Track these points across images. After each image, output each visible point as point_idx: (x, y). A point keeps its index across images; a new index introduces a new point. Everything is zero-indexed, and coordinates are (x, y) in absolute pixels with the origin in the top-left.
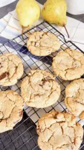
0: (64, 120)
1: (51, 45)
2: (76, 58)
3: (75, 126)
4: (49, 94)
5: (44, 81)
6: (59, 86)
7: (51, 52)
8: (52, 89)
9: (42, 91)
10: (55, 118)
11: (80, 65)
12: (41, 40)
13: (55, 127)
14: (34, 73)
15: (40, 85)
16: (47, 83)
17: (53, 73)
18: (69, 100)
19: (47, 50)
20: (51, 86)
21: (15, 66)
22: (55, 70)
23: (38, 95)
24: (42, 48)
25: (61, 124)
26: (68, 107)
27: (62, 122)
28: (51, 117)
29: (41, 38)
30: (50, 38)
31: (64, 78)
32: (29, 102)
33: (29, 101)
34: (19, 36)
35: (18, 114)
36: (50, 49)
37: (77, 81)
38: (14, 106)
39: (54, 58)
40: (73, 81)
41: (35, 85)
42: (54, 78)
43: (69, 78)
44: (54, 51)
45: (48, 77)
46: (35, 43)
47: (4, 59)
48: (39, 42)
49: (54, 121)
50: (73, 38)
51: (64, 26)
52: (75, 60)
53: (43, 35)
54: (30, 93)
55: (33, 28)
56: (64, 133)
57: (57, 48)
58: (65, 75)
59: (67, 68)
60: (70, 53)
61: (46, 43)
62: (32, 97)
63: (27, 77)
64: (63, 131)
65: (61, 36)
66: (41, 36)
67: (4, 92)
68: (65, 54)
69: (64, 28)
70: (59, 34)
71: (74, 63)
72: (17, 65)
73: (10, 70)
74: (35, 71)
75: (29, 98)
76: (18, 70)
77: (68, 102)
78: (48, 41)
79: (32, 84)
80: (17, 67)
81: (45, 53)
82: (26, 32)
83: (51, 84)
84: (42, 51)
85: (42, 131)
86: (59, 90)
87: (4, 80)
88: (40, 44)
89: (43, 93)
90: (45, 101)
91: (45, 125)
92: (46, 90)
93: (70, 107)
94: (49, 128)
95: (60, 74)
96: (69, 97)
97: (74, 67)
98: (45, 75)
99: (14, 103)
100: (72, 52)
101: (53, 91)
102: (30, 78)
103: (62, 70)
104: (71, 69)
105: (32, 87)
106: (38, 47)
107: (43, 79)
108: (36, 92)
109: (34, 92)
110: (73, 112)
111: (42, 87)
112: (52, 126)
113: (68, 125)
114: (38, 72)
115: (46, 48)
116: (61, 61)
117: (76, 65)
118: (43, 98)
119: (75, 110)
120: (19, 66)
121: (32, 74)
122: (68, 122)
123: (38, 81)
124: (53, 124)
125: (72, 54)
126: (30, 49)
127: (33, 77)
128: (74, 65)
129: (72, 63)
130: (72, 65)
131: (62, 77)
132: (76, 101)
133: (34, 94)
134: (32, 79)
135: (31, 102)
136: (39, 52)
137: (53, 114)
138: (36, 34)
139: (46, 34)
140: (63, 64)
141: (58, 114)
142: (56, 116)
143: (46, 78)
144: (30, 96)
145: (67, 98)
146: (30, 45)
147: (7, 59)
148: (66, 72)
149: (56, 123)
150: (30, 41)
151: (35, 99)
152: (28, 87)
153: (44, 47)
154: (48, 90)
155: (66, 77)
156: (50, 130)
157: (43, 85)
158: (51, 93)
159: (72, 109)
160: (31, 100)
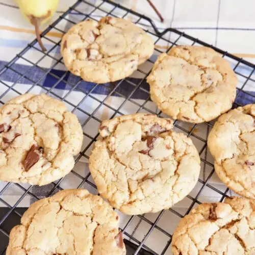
0: (235, 218)
1: (132, 46)
2: (205, 63)
4: (174, 168)
5: (148, 139)
6: (190, 141)
7: (136, 64)
8: (175, 152)
9: (153, 166)
10: (212, 218)
11: (220, 77)
12: (99, 40)
13: (222, 241)
14: (115, 128)
15: (142, 152)
16: (158, 141)
17: (160, 114)
18: (231, 164)
19: (126, 63)
20: (172, 146)
21: (54, 123)
22: (165, 106)
23: (144, 179)
24: (109, 60)
25: (233, 229)
26: (232, 185)
27: (233, 223)
28: (202, 221)
29: (96, 36)
30: (122, 31)
31: (195, 118)
32: (130, 203)
33: (128, 201)
34: (30, 46)
35: (115, 243)
36: (133, 57)
37: (229, 115)
38: (94, 225)
39: (150, 79)
40: (216, 119)
41: (129, 156)
42: (170, 126)
43: (207, 115)
44: (143, 61)
45: (155, 125)
46: (88, 51)
47: (15, 115)
48: (95, 46)
49: (212, 227)
50: (172, 20)
52: (204, 69)
53: (99, 28)
54: (125, 180)
55: (61, 18)
56: (248, 247)
57: (149, 52)
58: (195, 111)
59: (192, 94)
60: (187, 56)
61: (116, 46)
62: (133, 190)
63: (98, 144)
64: (243, 245)
65: (143, 21)
66: (97, 32)
67: (51, 198)
68: (172, 60)
70: (138, 18)
71: (206, 76)
72: (60, 119)
73: (44, 137)
74: (115, 121)
75: (127, 193)
76: (67, 131)
77: (229, 173)
78: (119, 39)
79: (119, 156)
80: (61, 126)
81: (123, 71)
82: (47, 31)
83: (169, 141)
84: (112, 66)
86: (194, 151)
87: (37, 169)
88: (99, 50)
89: (159, 169)
90: (171, 189)
91: (196, 245)
92: (162, 161)
93: (239, 182)
94: (208, 249)
95: (182, 112)
96: (225, 160)
97: (208, 86)
98: (146, 124)
99: (92, 219)
100: (189, 53)
101: (180, 157)
102: (109, 143)
103: (182, 101)
104: (203, 92)
105: (121, 163)
106: (100, 60)
107: (144, 134)
108: (139, 173)
109: (133, 175)
110: (248, 191)
111: (149, 155)
112: (212, 242)
113: (248, 226)
114: (123, 121)
115: (121, 58)
116: (171, 79)
117: (210, 79)
118: (164, 182)
119: (252, 184)
120: (65, 122)
121: (111, 130)
122: (247, 218)
123: (134, 144)
124: (212, 236)
125: (191, 55)
126: (81, 70)
127: (117, 136)
128: (206, 81)
129: (201, 78)
130: (203, 82)
131: (188, 119)
132: (246, 163)
133: (135, 178)
134: (114, 144)
135: (134, 201)
136: (106, 71)
137: (203, 212)
138: (82, 29)
139: (108, 23)
140: (178, 85)
141: (217, 208)
142: (214, 213)
143: (149, 131)
144: (127, 186)
145: (222, 162)
146: (74, 61)
147: (23, 111)
148: (194, 104)
149: (219, 230)
150: (71, 50)
151: (142, 190)
152: (113, 166)
153: (115, 55)
154: (168, 157)
155: (197, 115)
156: (211, 252)
157: (149, 149)
158: (179, 163)
159: (244, 183)
160: (134, 197)
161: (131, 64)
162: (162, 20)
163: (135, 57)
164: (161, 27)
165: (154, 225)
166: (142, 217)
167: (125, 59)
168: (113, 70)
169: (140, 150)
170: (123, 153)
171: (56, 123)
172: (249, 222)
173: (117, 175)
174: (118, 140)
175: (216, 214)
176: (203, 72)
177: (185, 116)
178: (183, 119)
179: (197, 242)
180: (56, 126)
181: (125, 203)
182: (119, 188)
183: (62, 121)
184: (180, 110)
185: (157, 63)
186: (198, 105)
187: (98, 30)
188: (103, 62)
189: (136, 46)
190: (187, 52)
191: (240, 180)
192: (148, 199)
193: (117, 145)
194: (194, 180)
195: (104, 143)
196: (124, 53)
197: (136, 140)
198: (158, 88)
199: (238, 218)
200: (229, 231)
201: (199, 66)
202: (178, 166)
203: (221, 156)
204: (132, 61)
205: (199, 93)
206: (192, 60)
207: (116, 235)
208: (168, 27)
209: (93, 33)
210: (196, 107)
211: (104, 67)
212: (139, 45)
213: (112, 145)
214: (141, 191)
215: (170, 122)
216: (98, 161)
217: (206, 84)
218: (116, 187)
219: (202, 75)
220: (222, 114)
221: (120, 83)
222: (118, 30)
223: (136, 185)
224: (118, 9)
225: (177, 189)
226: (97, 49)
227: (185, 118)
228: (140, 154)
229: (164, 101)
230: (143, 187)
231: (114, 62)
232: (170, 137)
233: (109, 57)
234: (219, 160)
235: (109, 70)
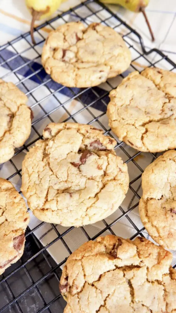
0: (136, 263)
1: (107, 57)
3: (167, 279)
4: (96, 190)
5: (84, 152)
6: (125, 168)
7: (105, 75)
8: (105, 174)
9: (78, 181)
10: (112, 255)
12: (81, 43)
13: (112, 282)
14: (59, 132)
15: (73, 164)
16: (93, 158)
17: (109, 132)
18: (154, 206)
19: (94, 71)
20: (104, 168)
21: (7, 112)
22: (115, 125)
23: (66, 191)
24: (80, 65)
25: (130, 274)
26: (148, 226)
27: (131, 267)
28: (101, 254)
29: (79, 39)
30: (104, 40)
31: (138, 145)
32: (43, 209)
33: (41, 207)
34: (22, 36)
36: (104, 68)
38: (3, 219)
39: (113, 93)
40: (162, 153)
41: (60, 164)
42: (110, 147)
43: (151, 145)
45: (96, 141)
46: (64, 52)
48: (74, 49)
49: (108, 264)
50: (163, 42)
51: (141, 9)
52: (170, 98)
53: (84, 32)
54: (46, 186)
55: (59, 16)
56: (136, 299)
57: (123, 67)
58: (142, 138)
59: (147, 120)
60: (158, 79)
61: (93, 53)
62: (49, 199)
63: (39, 144)
64: (132, 294)
66: (80, 35)
68: (141, 80)
69: (141, 15)
70: (129, 31)
71: (169, 105)
72: (14, 110)
75: (43, 200)
76: (15, 122)
77: (150, 214)
78: (98, 47)
79: (51, 160)
80: (13, 116)
82: (42, 26)
83: (103, 161)
84: (80, 72)
85: (75, 291)
86: (125, 179)
88: (77, 54)
89: (82, 186)
90: (85, 208)
91: (85, 275)
92: (89, 179)
93: (156, 227)
94: (95, 284)
95: (128, 136)
96: (152, 199)
97: (166, 117)
98: (88, 138)
99: (3, 213)
100: (162, 77)
101: (108, 181)
102: (47, 145)
103: (133, 125)
104: (158, 121)
105: (50, 168)
106: (72, 64)
107: (84, 147)
108: (62, 183)
109: (55, 184)
110: (162, 240)
111: (79, 168)
112: (102, 279)
113: (146, 277)
114: (68, 129)
115: (91, 67)
116: (132, 99)
117: (172, 110)
118: (81, 200)
119: (169, 234)
120: (17, 114)
121: (53, 133)
122: (148, 268)
123: (69, 153)
124: (105, 273)
125: (162, 80)
126: (51, 68)
127: (55, 141)
128: (167, 111)
129: (163, 107)
130: (163, 111)
131: (132, 144)
132: (171, 210)
133: (57, 187)
134: (51, 148)
135: (47, 209)
136: (72, 75)
137: (107, 245)
139: (95, 29)
140: (137, 107)
141: (120, 246)
142: (115, 250)
143: (89, 146)
144: (46, 193)
145: (148, 200)
146: (49, 58)
148: (144, 131)
149: (114, 270)
150: (50, 48)
151: (57, 201)
152: (41, 169)
153: (88, 62)
154: (96, 177)
155: (143, 143)
156: (97, 288)
157: (81, 163)
158: (104, 186)
159: (161, 231)
160: (47, 206)
161: (99, 75)
162: (153, 39)
163: (107, 69)
165: (60, 237)
166: (54, 226)
167: (95, 69)
168: (80, 76)
169: (72, 162)
170: (56, 159)
171: (10, 113)
172: (149, 273)
173: (41, 179)
174: (55, 145)
175: (117, 253)
176: (167, 101)
177: (130, 141)
178: (128, 143)
179: (87, 274)
180: (8, 115)
181: (39, 208)
182: (37, 192)
183: (16, 112)
184: (127, 133)
185: (125, 79)
186: (147, 133)
187: (82, 34)
188: (75, 66)
189: (111, 58)
190: (160, 75)
191: (157, 226)
192: (60, 211)
193: (53, 149)
194: (112, 209)
195: (44, 144)
196: (98, 62)
197: (72, 150)
198: (115, 105)
199: (138, 264)
200: (124, 275)
201: (166, 94)
202: (102, 189)
203: (149, 194)
204: (101, 71)
205: (155, 121)
206: (162, 85)
207: (17, 236)
209: (77, 36)
210: (144, 135)
211: (72, 71)
212: (114, 58)
213: (49, 148)
214: (55, 203)
215: (112, 143)
216: (30, 159)
217: (166, 114)
218: (35, 191)
219: (165, 103)
220: (169, 149)
221: (85, 91)
222: (101, 38)
223: (54, 195)
225: (91, 212)
226: (74, 52)
228: (70, 165)
229: (116, 120)
230: (59, 199)
231: (84, 68)
232: (106, 158)
233: (82, 62)
234: (145, 197)
235: (76, 75)
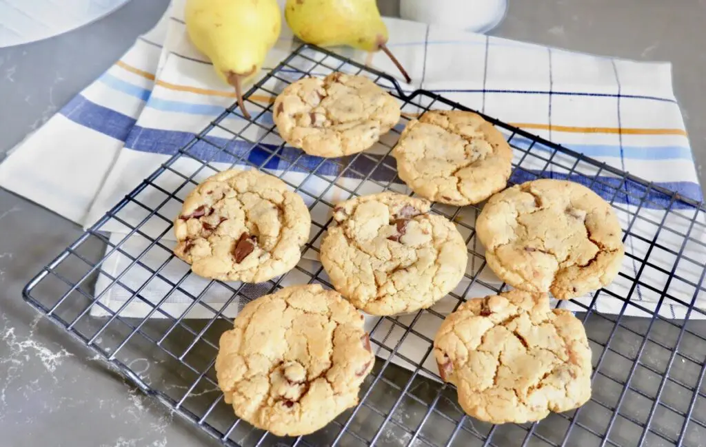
0: (514, 312)
1: (371, 110)
2: (469, 132)
3: (553, 317)
4: (434, 257)
5: (399, 223)
7: (378, 132)
8: (434, 239)
9: (405, 255)
10: (485, 313)
11: (490, 149)
12: (327, 102)
13: (498, 338)
14: (354, 209)
15: (391, 238)
16: (412, 225)
18: (505, 252)
19: (364, 130)
20: (430, 230)
21: (272, 205)
22: (418, 184)
23: (397, 269)
24: (342, 127)
25: (512, 326)
27: (511, 319)
28: (471, 317)
29: (322, 98)
30: (358, 92)
31: (457, 199)
32: (378, 299)
33: (375, 295)
34: (228, 111)
35: (361, 345)
36: (372, 124)
37: (503, 195)
38: (332, 325)
39: (396, 151)
40: (486, 201)
41: (375, 242)
42: (426, 209)
43: (472, 194)
44: (386, 130)
45: (406, 206)
46: (313, 116)
47: (218, 194)
48: (321, 110)
49: (485, 324)
50: (423, 80)
51: (381, 46)
52: (469, 139)
53: (325, 87)
54: (370, 271)
55: (269, 76)
56: (531, 346)
57: (394, 118)
58: (458, 189)
59: (454, 168)
60: (445, 123)
61: (350, 110)
62: (381, 283)
63: (332, 230)
64: (524, 343)
65: (383, 81)
66: (323, 92)
67: (273, 296)
68: (425, 128)
69: (382, 52)
71: (472, 146)
72: (279, 200)
73: (260, 222)
74: (354, 201)
75: (375, 287)
76: (290, 213)
77: (504, 261)
78: (353, 101)
79: (361, 243)
80: (281, 209)
81: (362, 141)
82: (251, 92)
83: (425, 224)
84: (347, 134)
85: (462, 363)
87: (252, 260)
88: (327, 114)
89: (414, 258)
90: (430, 280)
91: (465, 344)
92: (418, 249)
93: (517, 271)
94: (481, 348)
95: (441, 190)
96: (499, 246)
97: (474, 159)
98: (395, 205)
99: (329, 319)
100: (448, 119)
101: (441, 244)
102: (347, 228)
103: (442, 177)
104: (468, 166)
105: (364, 252)
106: (328, 128)
107: (393, 218)
108: (387, 263)
109: (380, 266)
110: (530, 283)
111: (400, 242)
112: (485, 340)
113: (530, 322)
114: (364, 202)
115: (357, 126)
116: (425, 151)
117: (477, 151)
118: (422, 272)
119: (534, 273)
120: (286, 203)
121: (349, 212)
122: (528, 313)
123: (379, 229)
124: (485, 334)
125: (450, 122)
126: (303, 139)
127: (357, 219)
128: (472, 153)
129: (465, 150)
130: (467, 154)
131: (449, 199)
132: (526, 249)
133: (383, 269)
134: (354, 228)
135: (384, 296)
136: (337, 141)
137: (473, 307)
138: (302, 89)
139: (337, 81)
140: (434, 158)
141: (490, 300)
142: (486, 307)
143: (399, 214)
144: (374, 278)
145: (495, 250)
146: (293, 128)
147: (229, 190)
148: (457, 180)
149: (494, 327)
150: (290, 115)
151: (394, 282)
152: (354, 255)
153: (349, 122)
154: (425, 244)
155: (462, 194)
156: (484, 352)
157: (400, 235)
158: (439, 251)
159: (524, 273)
160: (383, 292)
161: (370, 133)
162: (409, 80)
163: (377, 124)
164: (408, 89)
165: (409, 329)
167: (363, 127)
168: (348, 140)
169: (389, 236)
170: (366, 240)
171: (274, 205)
172: (532, 317)
173: (359, 266)
174: (358, 224)
175: (489, 308)
176: (467, 142)
177: (445, 196)
178: (443, 201)
179: (466, 341)
180: (274, 208)
181: (372, 300)
182: (363, 280)
183: (283, 203)
184: (438, 188)
185: (406, 131)
186: (462, 181)
187: (324, 90)
188: (334, 130)
189: (376, 110)
190: (445, 118)
191: (518, 269)
192: (401, 293)
193: (357, 230)
194: (460, 271)
195: (340, 229)
196: (360, 119)
197: (382, 224)
198: (409, 161)
199: (517, 314)
200: (507, 329)
201: (462, 136)
202: (438, 255)
203: (494, 241)
204: (372, 128)
205: (463, 167)
206: (452, 127)
207: (361, 335)
208: (418, 88)
209: (318, 93)
210: (459, 185)
211: (335, 136)
212: (380, 109)
213: (351, 230)
214: (392, 284)
215: (426, 203)
216: (333, 249)
217: (472, 156)
218: (359, 280)
219: (466, 146)
220: (493, 194)
221: (356, 158)
222: (350, 90)
223: (386, 277)
224: (347, 65)
225: (438, 281)
226: (323, 114)
227: (446, 198)
228: (388, 241)
229: (417, 178)
230: (394, 278)
231: (348, 129)
232: (427, 221)
233: (341, 123)
234: (491, 248)
235: (342, 140)
